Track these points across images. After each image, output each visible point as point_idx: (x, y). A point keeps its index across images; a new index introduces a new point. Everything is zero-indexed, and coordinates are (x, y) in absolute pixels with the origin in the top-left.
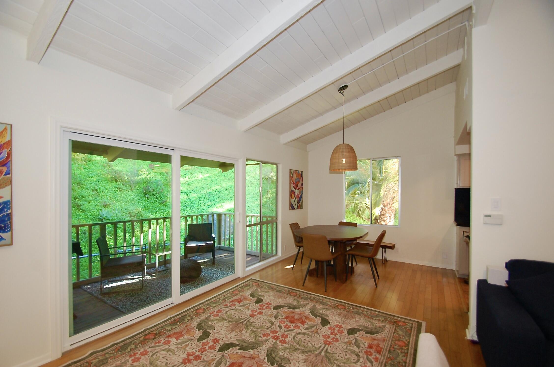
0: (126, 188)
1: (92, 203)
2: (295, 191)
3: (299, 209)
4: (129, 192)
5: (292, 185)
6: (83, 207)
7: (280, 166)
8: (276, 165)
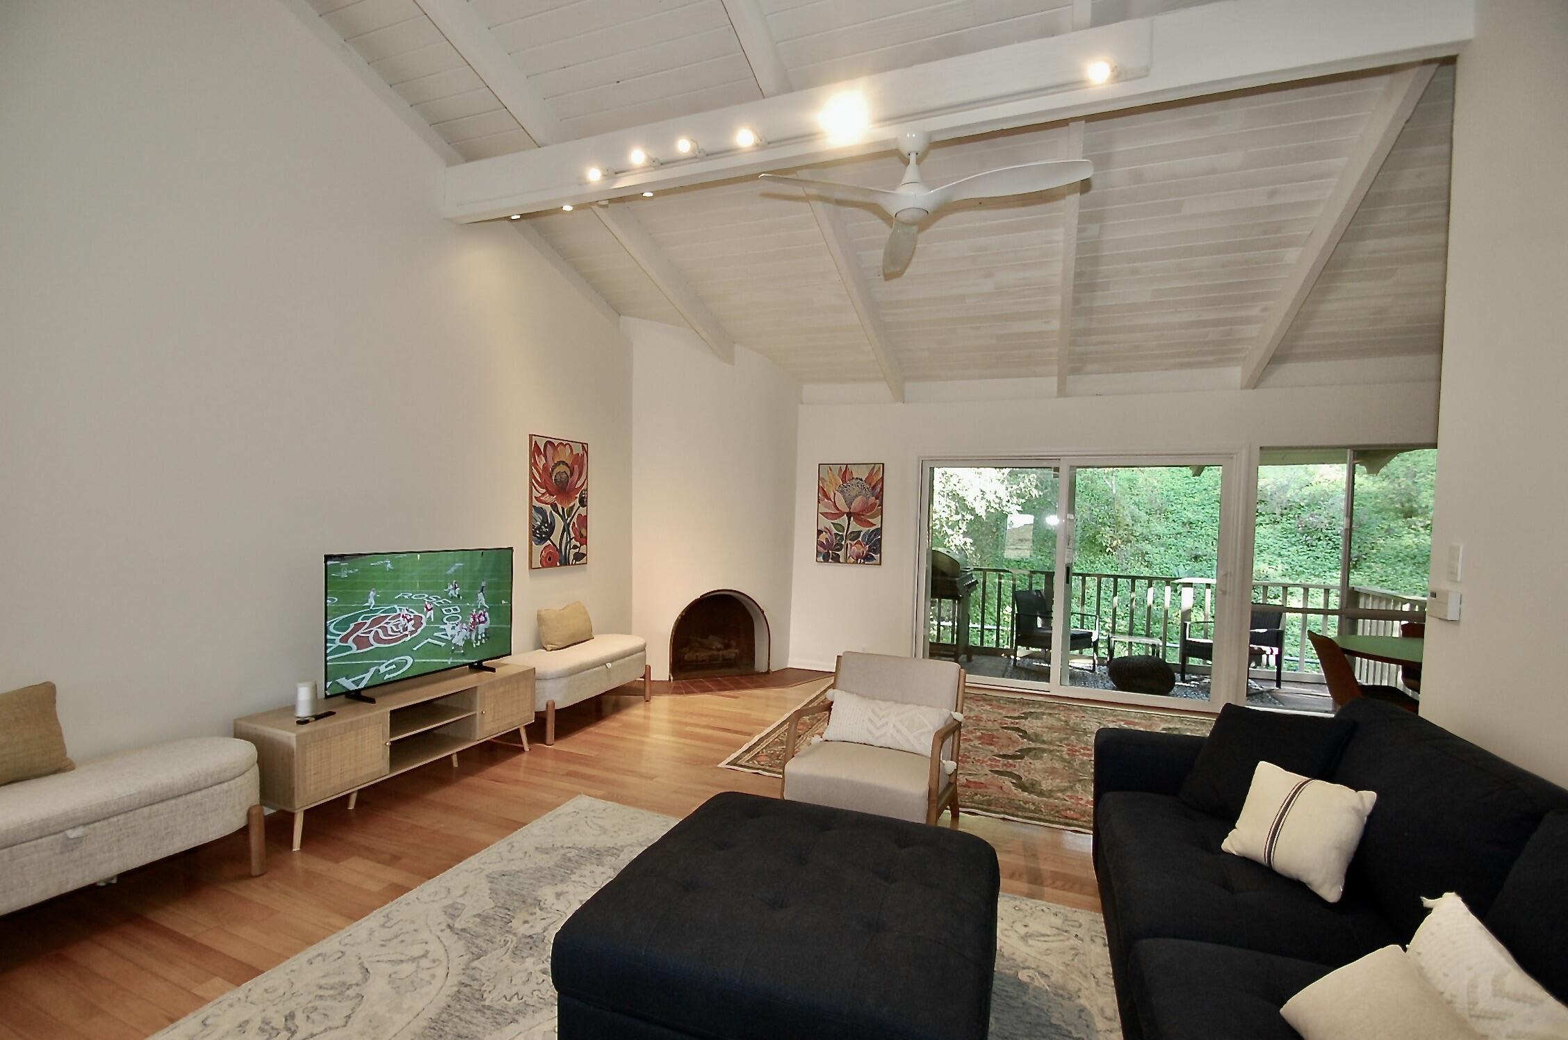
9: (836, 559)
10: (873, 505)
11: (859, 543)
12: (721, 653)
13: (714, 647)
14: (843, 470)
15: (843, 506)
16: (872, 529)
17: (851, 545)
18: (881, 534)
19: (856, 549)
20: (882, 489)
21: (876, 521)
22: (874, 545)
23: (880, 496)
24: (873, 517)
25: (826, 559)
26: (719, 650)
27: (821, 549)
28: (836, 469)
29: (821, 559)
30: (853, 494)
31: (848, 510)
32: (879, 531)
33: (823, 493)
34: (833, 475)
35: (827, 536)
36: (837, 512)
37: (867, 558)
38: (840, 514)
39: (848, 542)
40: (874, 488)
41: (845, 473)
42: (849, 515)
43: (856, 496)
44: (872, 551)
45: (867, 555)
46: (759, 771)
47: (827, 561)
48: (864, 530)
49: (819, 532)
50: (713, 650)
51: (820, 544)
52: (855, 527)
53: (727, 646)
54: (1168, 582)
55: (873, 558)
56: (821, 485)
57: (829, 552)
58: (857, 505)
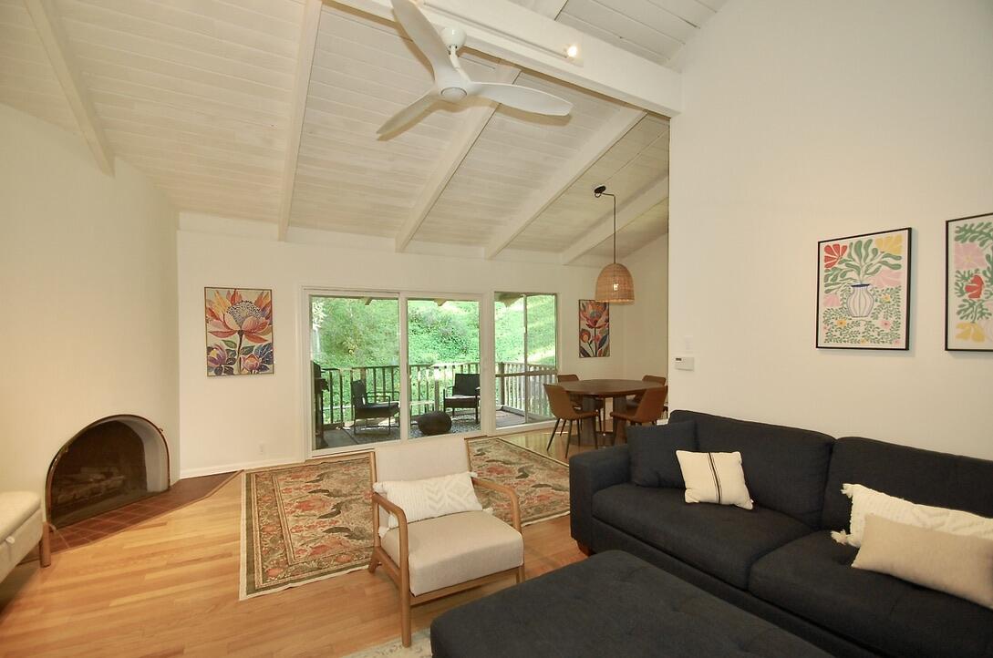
0: (421, 331)
1: (384, 349)
2: (592, 331)
3: (600, 356)
4: (425, 336)
5: (584, 323)
6: (375, 354)
7: (560, 297)
8: (555, 294)
9: (230, 372)
10: (264, 325)
11: (252, 356)
12: (103, 483)
13: (91, 480)
14: (232, 294)
15: (233, 324)
16: (264, 344)
17: (244, 358)
18: (272, 348)
19: (250, 362)
20: (271, 311)
21: (267, 337)
22: (267, 357)
23: (269, 317)
24: (264, 334)
25: (218, 372)
26: (99, 481)
27: (213, 365)
28: (224, 293)
29: (213, 373)
30: (244, 314)
31: (239, 329)
32: (270, 346)
33: (211, 314)
34: (221, 298)
35: (218, 352)
36: (227, 330)
37: (261, 369)
38: (232, 332)
39: (241, 356)
40: (264, 309)
41: (234, 297)
42: (241, 333)
43: (247, 317)
44: (264, 362)
45: (261, 366)
46: (290, 585)
47: (220, 375)
48: (257, 345)
49: (209, 349)
50: (91, 482)
51: (211, 360)
52: (246, 343)
53: (108, 475)
54: (427, 367)
55: (266, 368)
56: (208, 306)
57: (221, 366)
58: (247, 324)
